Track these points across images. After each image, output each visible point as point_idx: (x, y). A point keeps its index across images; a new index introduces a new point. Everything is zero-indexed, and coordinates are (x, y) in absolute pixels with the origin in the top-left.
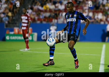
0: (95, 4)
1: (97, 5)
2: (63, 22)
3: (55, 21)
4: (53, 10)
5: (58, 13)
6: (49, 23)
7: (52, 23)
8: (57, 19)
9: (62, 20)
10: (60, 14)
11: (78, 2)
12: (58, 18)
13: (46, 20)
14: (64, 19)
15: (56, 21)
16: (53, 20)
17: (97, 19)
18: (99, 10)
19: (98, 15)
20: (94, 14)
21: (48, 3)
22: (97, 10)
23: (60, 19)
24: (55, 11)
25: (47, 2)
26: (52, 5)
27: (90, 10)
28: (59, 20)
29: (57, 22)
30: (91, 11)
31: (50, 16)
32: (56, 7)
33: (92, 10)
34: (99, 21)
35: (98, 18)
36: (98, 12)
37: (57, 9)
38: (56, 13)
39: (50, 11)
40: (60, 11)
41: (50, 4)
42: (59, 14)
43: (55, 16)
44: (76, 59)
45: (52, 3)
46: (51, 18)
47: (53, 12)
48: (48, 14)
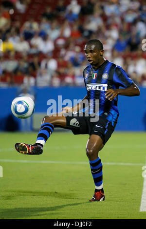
0: (127, 37)
1: (134, 41)
2: (51, 83)
3: (29, 81)
4: (24, 54)
5: (36, 60)
6: (16, 86)
7: (22, 87)
8: (35, 76)
9: (47, 77)
10: (43, 64)
11: (86, 34)
12: (38, 74)
13: (8, 79)
14: (52, 77)
15: (32, 80)
16: (26, 80)
17: (134, 76)
18: (139, 52)
19: (135, 65)
20: (126, 63)
21: (12, 36)
22: (134, 53)
23: (41, 75)
24: (30, 56)
25: (8, 35)
26: (21, 41)
27: (116, 53)
28: (39, 79)
29: (36, 83)
30: (118, 56)
31: (16, 70)
32: (31, 46)
33: (122, 53)
34: (139, 80)
35: (135, 72)
36: (135, 58)
37: (33, 51)
38: (31, 61)
39: (18, 56)
40: (41, 56)
41: (17, 38)
42: (39, 64)
43: (31, 69)
44: (99, 188)
45: (22, 35)
46: (19, 74)
47: (26, 58)
48: (11, 65)
